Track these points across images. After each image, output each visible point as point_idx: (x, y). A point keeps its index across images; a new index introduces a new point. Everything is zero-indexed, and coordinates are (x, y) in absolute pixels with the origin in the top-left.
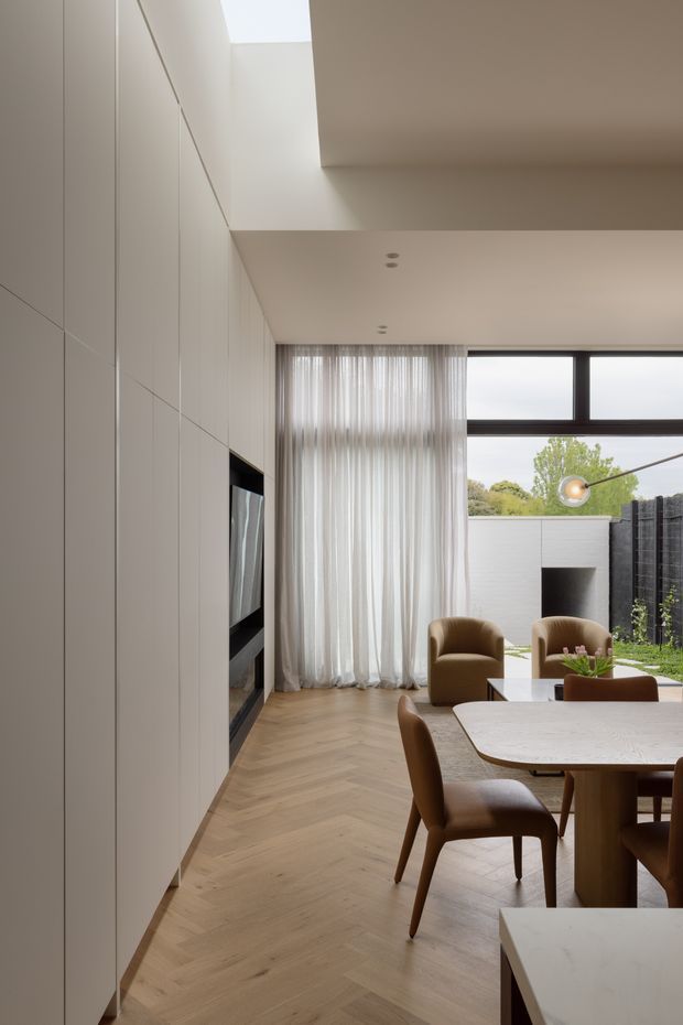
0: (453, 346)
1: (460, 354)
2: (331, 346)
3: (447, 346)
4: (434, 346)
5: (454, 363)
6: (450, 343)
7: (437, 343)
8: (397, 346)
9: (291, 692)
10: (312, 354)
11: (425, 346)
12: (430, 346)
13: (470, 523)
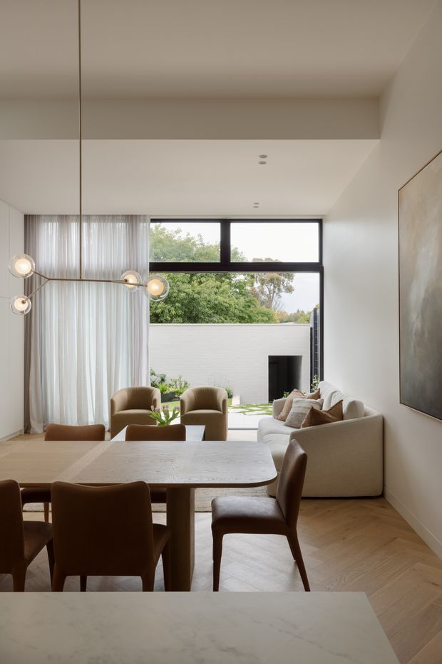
0: (140, 216)
1: (145, 221)
2: (62, 216)
3: (136, 216)
4: (128, 216)
5: (142, 225)
6: (139, 214)
7: (130, 214)
8: (104, 216)
9: (35, 434)
10: (51, 221)
11: (122, 216)
12: (125, 216)
13: (150, 328)
